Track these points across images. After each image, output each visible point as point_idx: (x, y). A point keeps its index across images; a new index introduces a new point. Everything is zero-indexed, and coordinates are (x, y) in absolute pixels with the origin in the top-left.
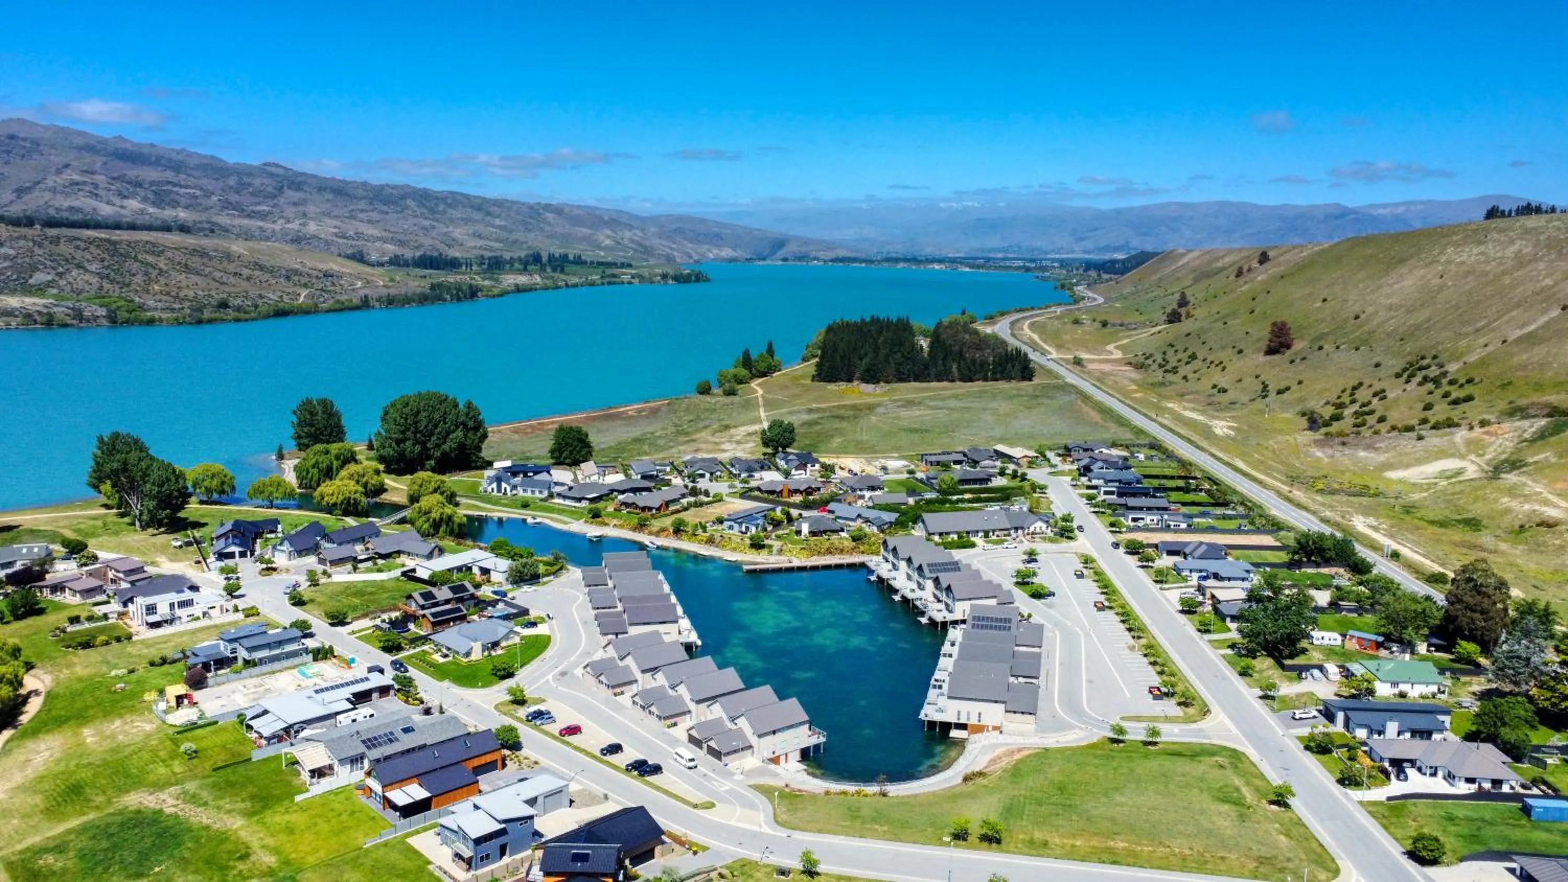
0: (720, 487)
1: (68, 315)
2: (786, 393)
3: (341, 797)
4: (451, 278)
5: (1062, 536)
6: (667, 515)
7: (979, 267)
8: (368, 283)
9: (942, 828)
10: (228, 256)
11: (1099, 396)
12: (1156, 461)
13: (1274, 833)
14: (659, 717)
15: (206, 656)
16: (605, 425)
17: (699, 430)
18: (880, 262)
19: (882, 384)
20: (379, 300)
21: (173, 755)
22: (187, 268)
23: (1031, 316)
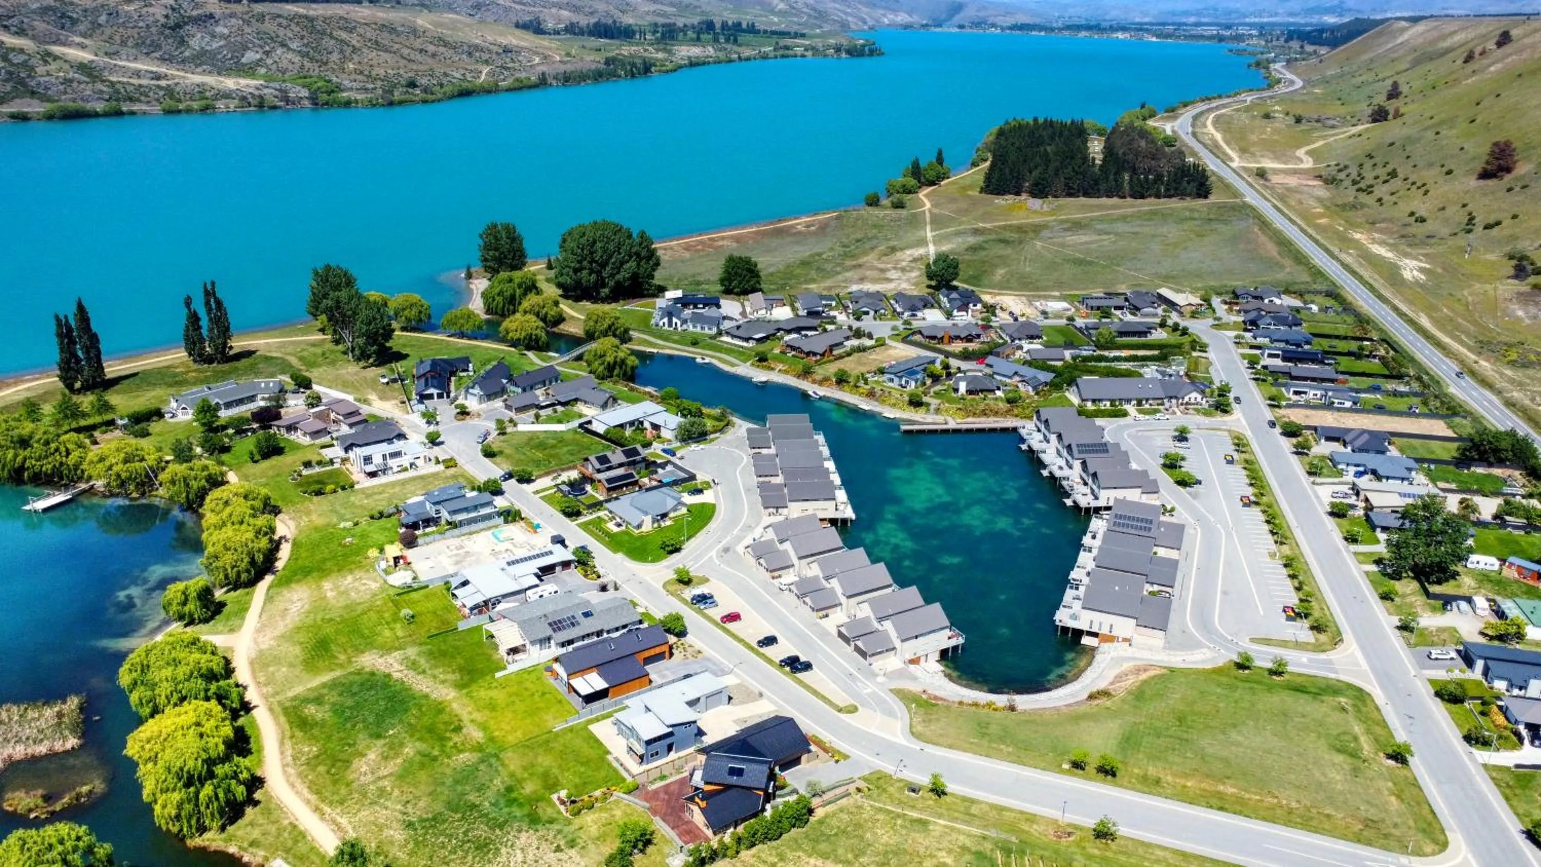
0: (882, 328)
1: (276, 97)
2: (954, 206)
3: (533, 676)
4: (626, 50)
5: (1217, 409)
6: (830, 361)
7: (1168, 36)
8: (545, 58)
9: (1063, 754)
10: (414, 32)
11: (1279, 222)
12: (1331, 313)
13: (1386, 793)
14: (813, 609)
15: (416, 515)
16: (775, 242)
17: (865, 253)
18: (1060, 29)
19: (1050, 199)
20: (555, 78)
21: (396, 619)
22: (377, 45)
23: (1217, 108)
